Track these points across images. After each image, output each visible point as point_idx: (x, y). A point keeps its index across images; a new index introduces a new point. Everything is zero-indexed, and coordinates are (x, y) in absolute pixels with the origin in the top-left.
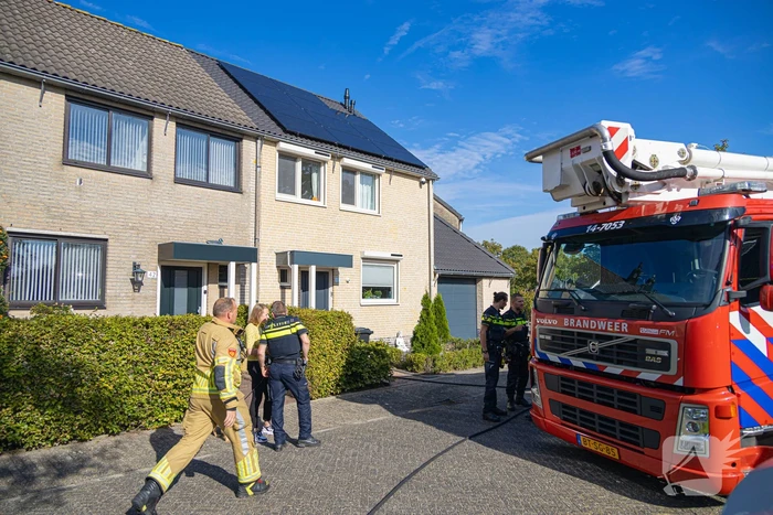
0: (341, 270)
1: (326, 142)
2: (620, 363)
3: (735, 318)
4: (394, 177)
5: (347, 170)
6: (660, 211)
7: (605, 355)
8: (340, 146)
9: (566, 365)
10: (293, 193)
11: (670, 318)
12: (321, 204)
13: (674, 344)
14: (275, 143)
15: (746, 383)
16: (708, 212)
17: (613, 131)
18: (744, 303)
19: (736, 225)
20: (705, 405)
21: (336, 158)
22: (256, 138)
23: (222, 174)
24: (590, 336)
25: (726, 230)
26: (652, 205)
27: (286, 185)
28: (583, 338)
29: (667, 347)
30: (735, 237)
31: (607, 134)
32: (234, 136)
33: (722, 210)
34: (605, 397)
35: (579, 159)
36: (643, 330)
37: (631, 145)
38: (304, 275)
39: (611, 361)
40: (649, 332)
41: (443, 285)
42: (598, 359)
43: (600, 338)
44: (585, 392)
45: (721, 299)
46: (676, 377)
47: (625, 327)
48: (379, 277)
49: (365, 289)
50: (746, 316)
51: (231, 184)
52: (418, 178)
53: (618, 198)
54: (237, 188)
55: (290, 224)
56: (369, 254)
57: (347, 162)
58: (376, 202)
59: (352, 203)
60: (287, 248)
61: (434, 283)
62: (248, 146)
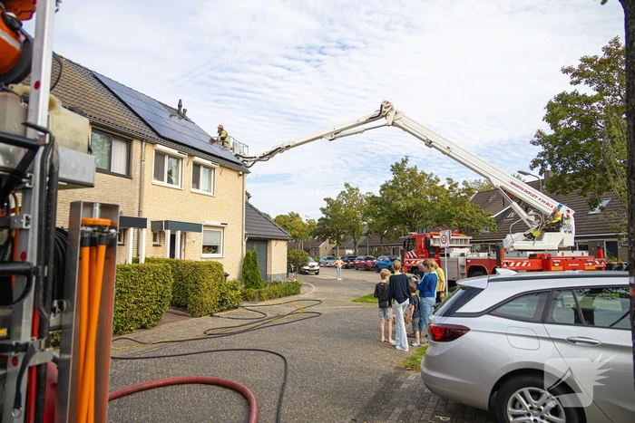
0: (190, 234)
4: (224, 170)
5: (197, 166)
8: (192, 148)
10: (163, 180)
12: (179, 187)
14: (154, 144)
21: (191, 156)
22: (142, 140)
23: (119, 165)
27: (158, 174)
32: (128, 139)
38: (173, 237)
41: (249, 245)
48: (212, 239)
49: (204, 247)
51: (124, 171)
52: (238, 171)
54: (128, 175)
55: (160, 202)
56: (208, 223)
57: (197, 159)
58: (211, 186)
59: (198, 188)
60: (162, 219)
61: (244, 243)
62: (136, 145)
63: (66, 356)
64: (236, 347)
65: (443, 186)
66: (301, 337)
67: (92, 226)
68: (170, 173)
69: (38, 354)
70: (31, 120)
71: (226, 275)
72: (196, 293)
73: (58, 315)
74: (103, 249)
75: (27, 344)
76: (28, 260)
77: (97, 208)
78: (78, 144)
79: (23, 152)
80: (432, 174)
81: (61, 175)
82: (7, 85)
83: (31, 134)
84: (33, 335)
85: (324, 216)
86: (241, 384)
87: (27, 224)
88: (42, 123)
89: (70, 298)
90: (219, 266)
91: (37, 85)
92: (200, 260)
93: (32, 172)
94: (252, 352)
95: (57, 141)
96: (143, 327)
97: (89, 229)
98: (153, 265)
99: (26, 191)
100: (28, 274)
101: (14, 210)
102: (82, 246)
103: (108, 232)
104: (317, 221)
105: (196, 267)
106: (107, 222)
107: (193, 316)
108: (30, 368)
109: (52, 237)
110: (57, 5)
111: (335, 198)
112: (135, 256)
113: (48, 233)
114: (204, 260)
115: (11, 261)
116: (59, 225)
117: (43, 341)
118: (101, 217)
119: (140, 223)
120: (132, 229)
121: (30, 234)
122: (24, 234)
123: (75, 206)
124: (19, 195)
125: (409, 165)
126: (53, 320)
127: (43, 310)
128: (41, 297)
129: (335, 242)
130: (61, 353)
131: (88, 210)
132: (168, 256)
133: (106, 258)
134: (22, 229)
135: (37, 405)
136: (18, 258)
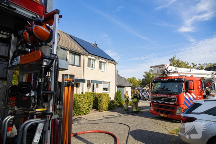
0: (99, 84)
1: (97, 56)
2: (167, 102)
3: (184, 94)
4: (109, 63)
5: (100, 62)
6: (173, 78)
7: (165, 100)
8: (99, 56)
9: (158, 103)
11: (176, 95)
12: (95, 69)
13: (176, 98)
14: (87, 56)
15: (186, 104)
16: (181, 79)
17: (166, 65)
18: (186, 92)
19: (184, 81)
20: (181, 107)
21: (99, 59)
22: (84, 55)
23: (77, 63)
24: (162, 97)
25: (183, 82)
26: (171, 77)
27: (89, 66)
28: (161, 98)
29: (175, 99)
30: (184, 83)
31: (166, 66)
32: (79, 55)
33: (182, 79)
34: (165, 107)
35: (161, 69)
36: (171, 96)
37: (169, 67)
38: (93, 85)
39: (166, 101)
40: (172, 97)
41: (118, 88)
42: (164, 101)
43: (164, 98)
44: (161, 107)
45: (183, 92)
46: (176, 103)
47: (168, 96)
48: (106, 86)
49: (103, 89)
50: (186, 94)
51: (78, 65)
52: (114, 63)
53: (166, 75)
54: (80, 66)
55: (89, 74)
56: (104, 81)
57: (101, 60)
58: (105, 69)
59: (101, 69)
60: (90, 79)
61: (116, 88)
62: (82, 56)
63: (61, 118)
64: (113, 122)
65: (190, 66)
66: (136, 120)
67: (67, 81)
68: (92, 65)
69: (54, 116)
70: (52, 53)
71: (110, 98)
72: (101, 104)
73: (59, 106)
74: (70, 87)
75: (51, 113)
76: (52, 90)
77: (69, 76)
78: (64, 58)
79: (50, 61)
80: (185, 62)
81: (60, 67)
82: (47, 43)
83: (52, 56)
84: (53, 111)
85: (145, 78)
86: (114, 134)
87: (51, 80)
88: (55, 53)
89: (62, 101)
90: (108, 95)
91: (54, 43)
92: (102, 93)
93: (52, 66)
94: (118, 124)
95: (58, 58)
96: (84, 114)
97: (67, 82)
98: (87, 94)
99: (51, 72)
100: (51, 94)
101: (48, 77)
102: (65, 87)
103: (72, 83)
104: (142, 80)
105: (100, 95)
106: (71, 80)
107: (100, 111)
108: (52, 119)
109: (57, 84)
110: (59, 21)
111: (148, 72)
112: (82, 92)
113: (56, 83)
114: (103, 93)
115: (48, 90)
116: (59, 81)
117: (55, 113)
118: (70, 78)
119: (83, 81)
120: (81, 83)
121: (52, 83)
122: (51, 83)
123: (63, 75)
124: (50, 73)
125: (176, 59)
126: (58, 107)
127: (55, 104)
128: (55, 100)
129: (149, 87)
130: (60, 117)
131: (66, 77)
132: (92, 91)
133: (71, 90)
134: (50, 82)
135: (54, 130)
136: (49, 90)
